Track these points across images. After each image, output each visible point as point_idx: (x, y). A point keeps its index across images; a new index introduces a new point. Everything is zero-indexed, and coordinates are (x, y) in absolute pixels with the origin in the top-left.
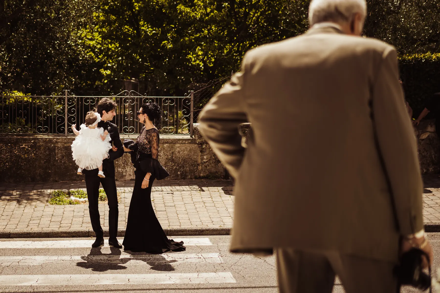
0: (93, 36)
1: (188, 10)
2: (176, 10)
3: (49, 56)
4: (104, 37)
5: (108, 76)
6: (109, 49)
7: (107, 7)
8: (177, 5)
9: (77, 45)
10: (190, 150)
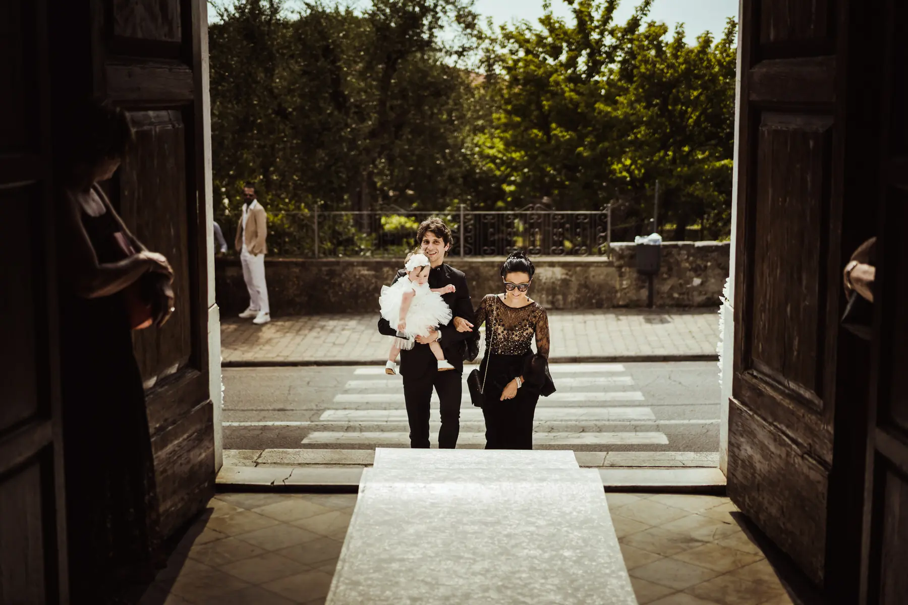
0: (493, 143)
1: (609, 109)
2: (594, 109)
3: (439, 169)
4: (507, 144)
5: (511, 193)
6: (512, 159)
7: (509, 107)
8: (595, 103)
9: (473, 154)
10: (607, 275)
